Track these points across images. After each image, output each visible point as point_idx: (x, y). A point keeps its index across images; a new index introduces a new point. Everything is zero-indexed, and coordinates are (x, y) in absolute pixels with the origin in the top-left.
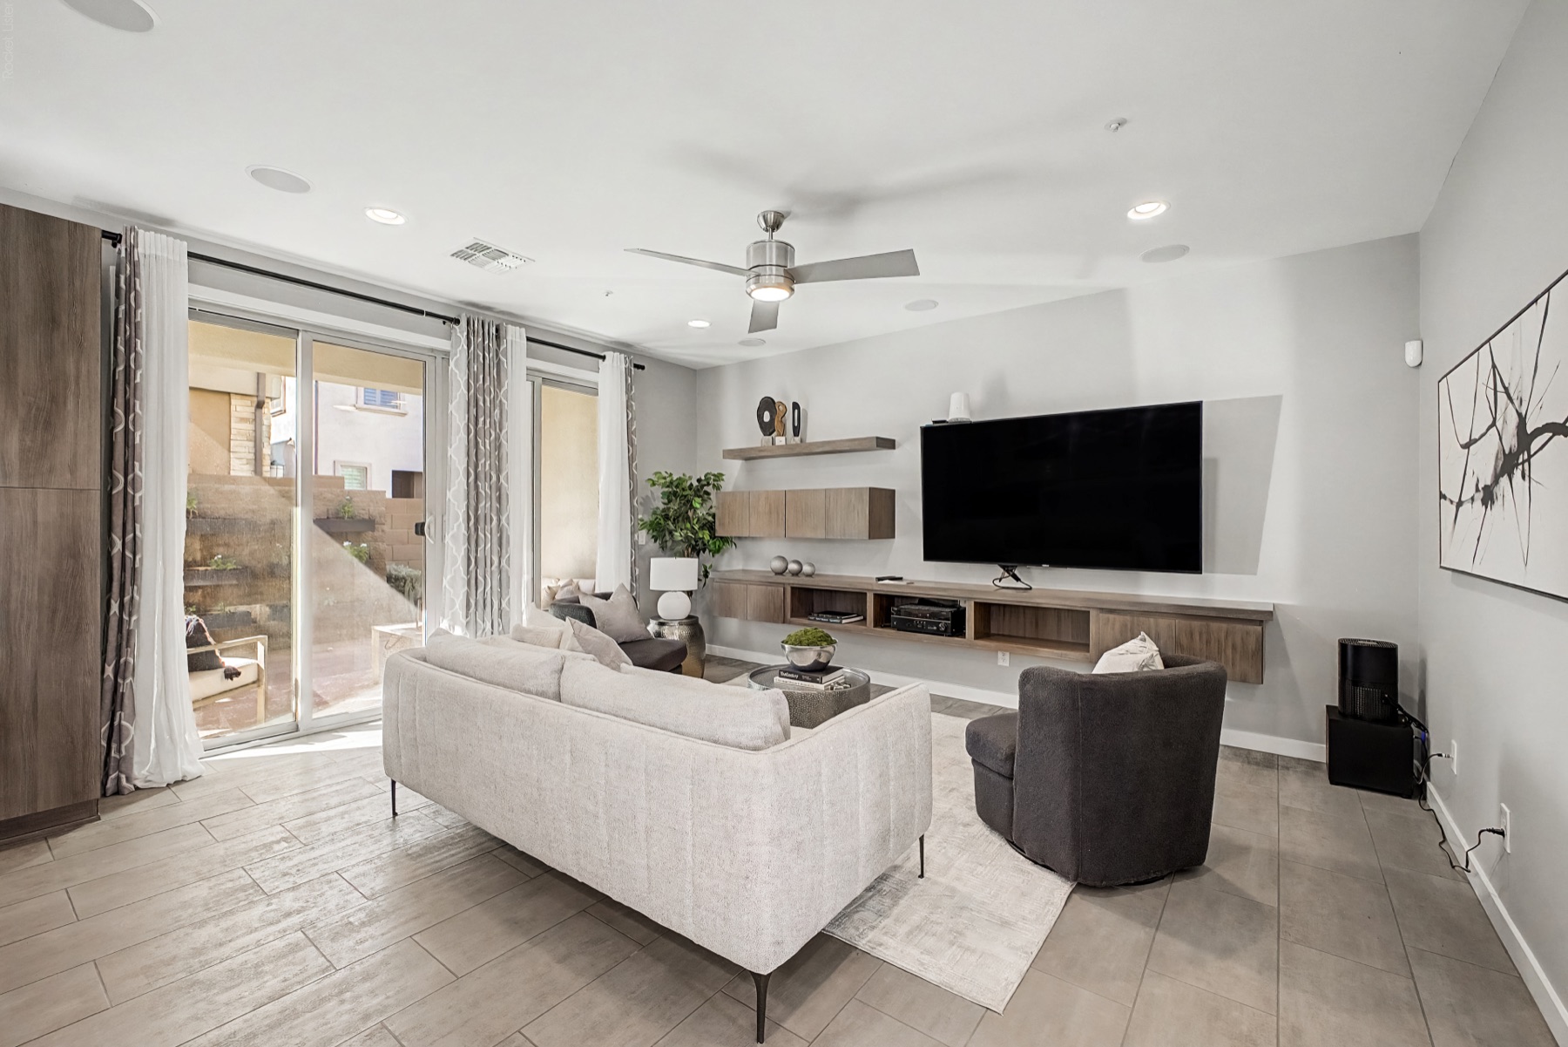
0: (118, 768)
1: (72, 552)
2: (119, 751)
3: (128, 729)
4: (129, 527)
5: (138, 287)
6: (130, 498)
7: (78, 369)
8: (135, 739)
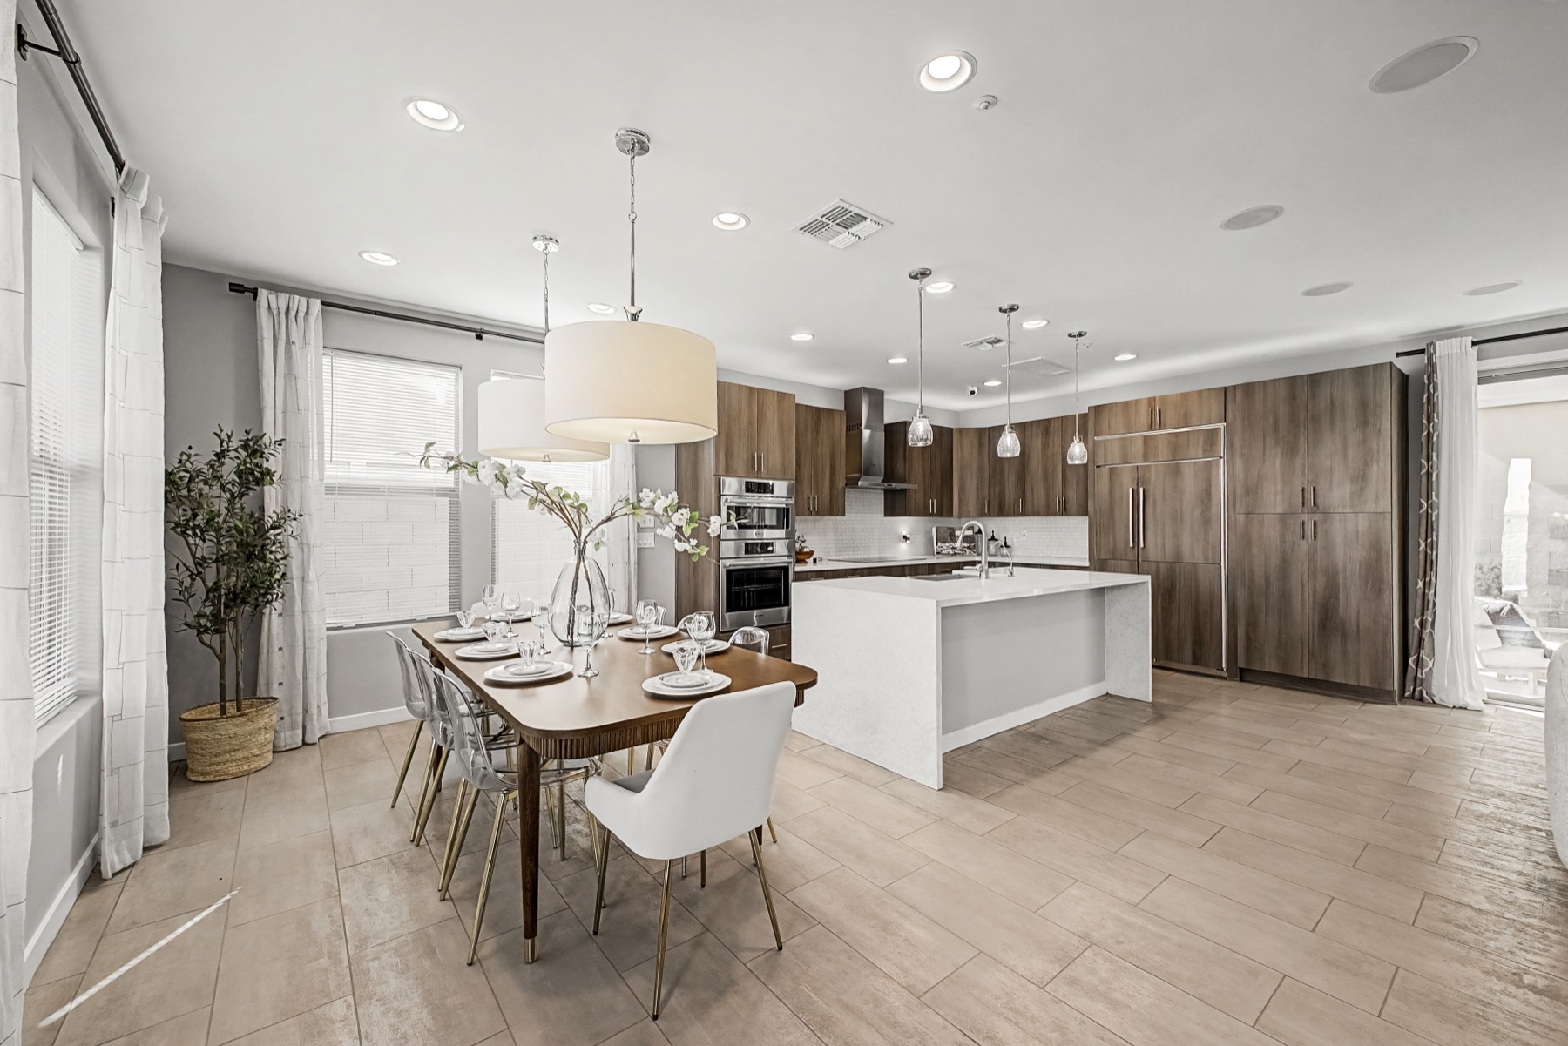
0: (1421, 685)
1: (1376, 547)
2: (1422, 674)
3: (1428, 663)
4: (1429, 535)
5: (1436, 380)
6: (1430, 515)
7: (1378, 445)
8: (1434, 670)
